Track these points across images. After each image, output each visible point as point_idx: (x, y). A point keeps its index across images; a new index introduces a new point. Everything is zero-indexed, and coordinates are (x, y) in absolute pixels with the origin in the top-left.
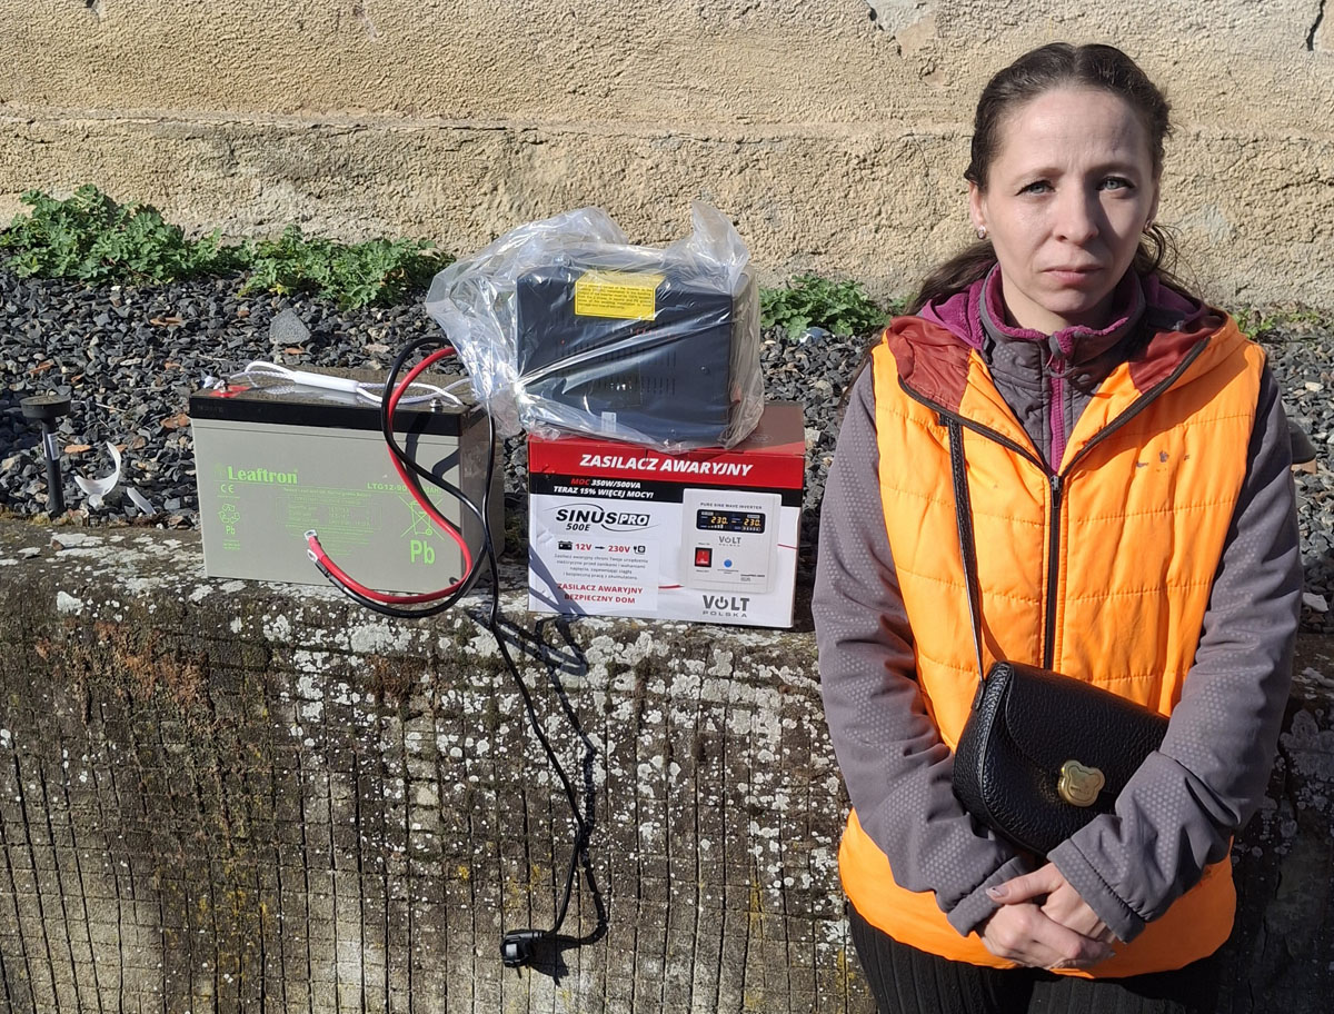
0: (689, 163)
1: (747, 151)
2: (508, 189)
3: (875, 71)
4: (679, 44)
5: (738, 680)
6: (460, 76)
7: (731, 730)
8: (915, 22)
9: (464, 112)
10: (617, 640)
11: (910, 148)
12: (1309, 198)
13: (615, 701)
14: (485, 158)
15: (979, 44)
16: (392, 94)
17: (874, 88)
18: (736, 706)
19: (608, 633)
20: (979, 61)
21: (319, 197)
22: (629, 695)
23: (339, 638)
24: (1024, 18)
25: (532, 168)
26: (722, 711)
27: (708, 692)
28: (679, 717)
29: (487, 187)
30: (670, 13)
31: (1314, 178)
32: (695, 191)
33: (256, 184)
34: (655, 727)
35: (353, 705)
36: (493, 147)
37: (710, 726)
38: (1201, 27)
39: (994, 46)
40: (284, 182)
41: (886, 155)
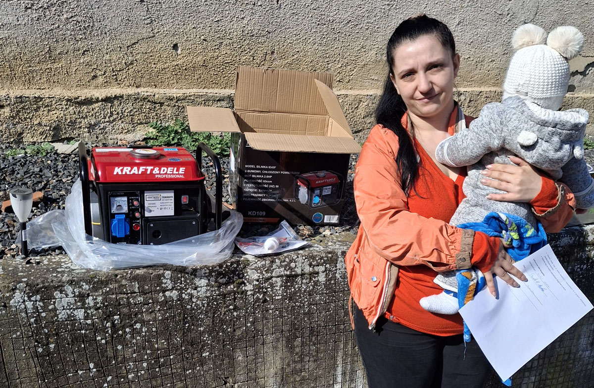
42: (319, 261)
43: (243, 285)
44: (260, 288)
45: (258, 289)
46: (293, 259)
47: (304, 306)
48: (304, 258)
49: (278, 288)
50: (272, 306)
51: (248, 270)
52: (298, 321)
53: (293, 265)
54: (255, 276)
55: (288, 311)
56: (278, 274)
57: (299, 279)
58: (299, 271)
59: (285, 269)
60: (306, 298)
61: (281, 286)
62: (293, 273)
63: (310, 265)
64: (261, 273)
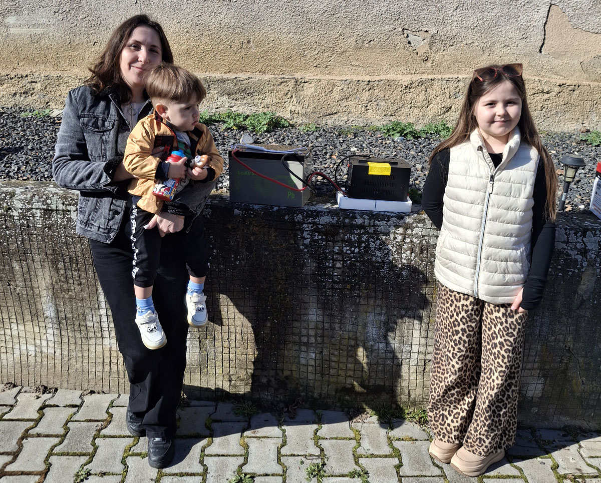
0: (353, 88)
1: (371, 84)
2: (296, 97)
3: (410, 59)
4: (349, 51)
5: (433, 229)
6: (280, 62)
7: (430, 243)
8: (422, 44)
9: (281, 73)
10: (398, 219)
11: (421, 83)
12: (541, 97)
13: (396, 236)
14: (288, 87)
15: (441, 51)
16: (259, 68)
17: (409, 65)
18: (432, 236)
19: (395, 217)
20: (442, 56)
21: (236, 100)
22: (401, 234)
23: (316, 220)
24: (455, 43)
25: (303, 90)
26: (428, 238)
27: (424, 233)
28: (415, 240)
29: (289, 96)
30: (347, 42)
31: (542, 92)
32: (354, 96)
33: (216, 96)
34: (408, 243)
35: (319, 239)
36: (291, 84)
37: (424, 242)
38: (508, 46)
39: (446, 52)
40: (225, 95)
41: (413, 85)
42: (71, 202)
43: (10, 211)
44: (23, 216)
45: (22, 216)
46: (49, 197)
47: (61, 236)
48: (58, 197)
49: (38, 218)
50: (35, 232)
51: (14, 200)
52: (58, 248)
53: (49, 201)
54: (20, 205)
55: (48, 238)
56: (37, 207)
57: (54, 214)
58: (54, 207)
59: (43, 204)
60: (62, 230)
61: (41, 217)
62: (49, 208)
63: (63, 204)
64: (24, 204)
